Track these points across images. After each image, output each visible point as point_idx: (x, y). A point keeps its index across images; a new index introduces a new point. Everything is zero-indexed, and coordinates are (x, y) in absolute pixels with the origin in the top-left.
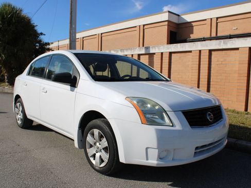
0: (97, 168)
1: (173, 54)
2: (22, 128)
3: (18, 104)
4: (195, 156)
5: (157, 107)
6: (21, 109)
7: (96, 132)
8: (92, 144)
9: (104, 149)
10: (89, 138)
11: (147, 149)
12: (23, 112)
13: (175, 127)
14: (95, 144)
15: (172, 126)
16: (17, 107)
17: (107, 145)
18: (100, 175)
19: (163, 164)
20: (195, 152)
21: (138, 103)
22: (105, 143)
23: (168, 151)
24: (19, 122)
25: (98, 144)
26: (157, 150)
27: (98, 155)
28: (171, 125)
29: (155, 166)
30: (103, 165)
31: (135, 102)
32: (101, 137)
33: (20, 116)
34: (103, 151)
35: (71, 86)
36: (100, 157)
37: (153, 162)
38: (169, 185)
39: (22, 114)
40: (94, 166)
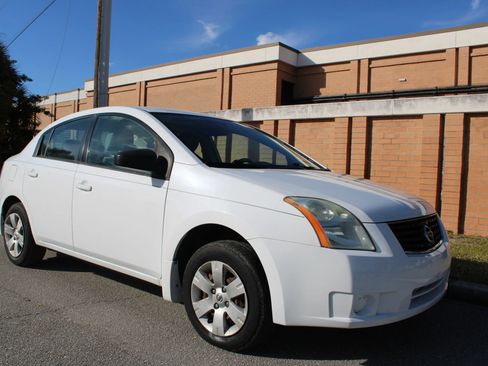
0: (218, 339)
1: (297, 124)
2: (21, 265)
3: (12, 216)
5: (345, 215)
6: (20, 225)
7: (217, 267)
8: (205, 290)
9: (233, 300)
10: (199, 280)
11: (331, 295)
12: (27, 231)
13: (380, 251)
14: (213, 291)
15: (375, 251)
16: (10, 223)
17: (243, 292)
18: (225, 354)
19: (361, 323)
20: (412, 300)
22: (237, 287)
23: (368, 298)
24: (15, 253)
25: (219, 291)
26: (351, 296)
27: (219, 313)
28: (373, 248)
29: (347, 326)
30: (231, 332)
31: (305, 206)
32: (227, 277)
33: (16, 241)
34: (231, 304)
35: (153, 176)
36: (226, 315)
37: (342, 319)
39: (22, 237)
40: (211, 336)
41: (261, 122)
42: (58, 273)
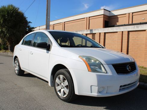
0: (62, 98)
1: (106, 34)
2: (18, 75)
3: (16, 61)
4: (119, 91)
5: (97, 62)
6: (18, 64)
7: (61, 76)
8: (59, 84)
9: (66, 86)
10: (57, 81)
11: (91, 86)
13: (108, 73)
14: (61, 83)
15: (106, 73)
16: (15, 63)
17: (68, 84)
19: (101, 95)
20: (120, 89)
21: (86, 59)
22: (66, 83)
23: (103, 88)
24: (17, 72)
25: (62, 84)
27: (62, 90)
28: (106, 72)
29: (96, 96)
30: (65, 96)
31: (84, 59)
32: (64, 80)
33: (17, 68)
34: (65, 88)
35: (47, 50)
36: (64, 91)
37: (95, 94)
38: (104, 108)
39: (18, 67)
40: (60, 97)
41: (95, 33)
42: (27, 77)
